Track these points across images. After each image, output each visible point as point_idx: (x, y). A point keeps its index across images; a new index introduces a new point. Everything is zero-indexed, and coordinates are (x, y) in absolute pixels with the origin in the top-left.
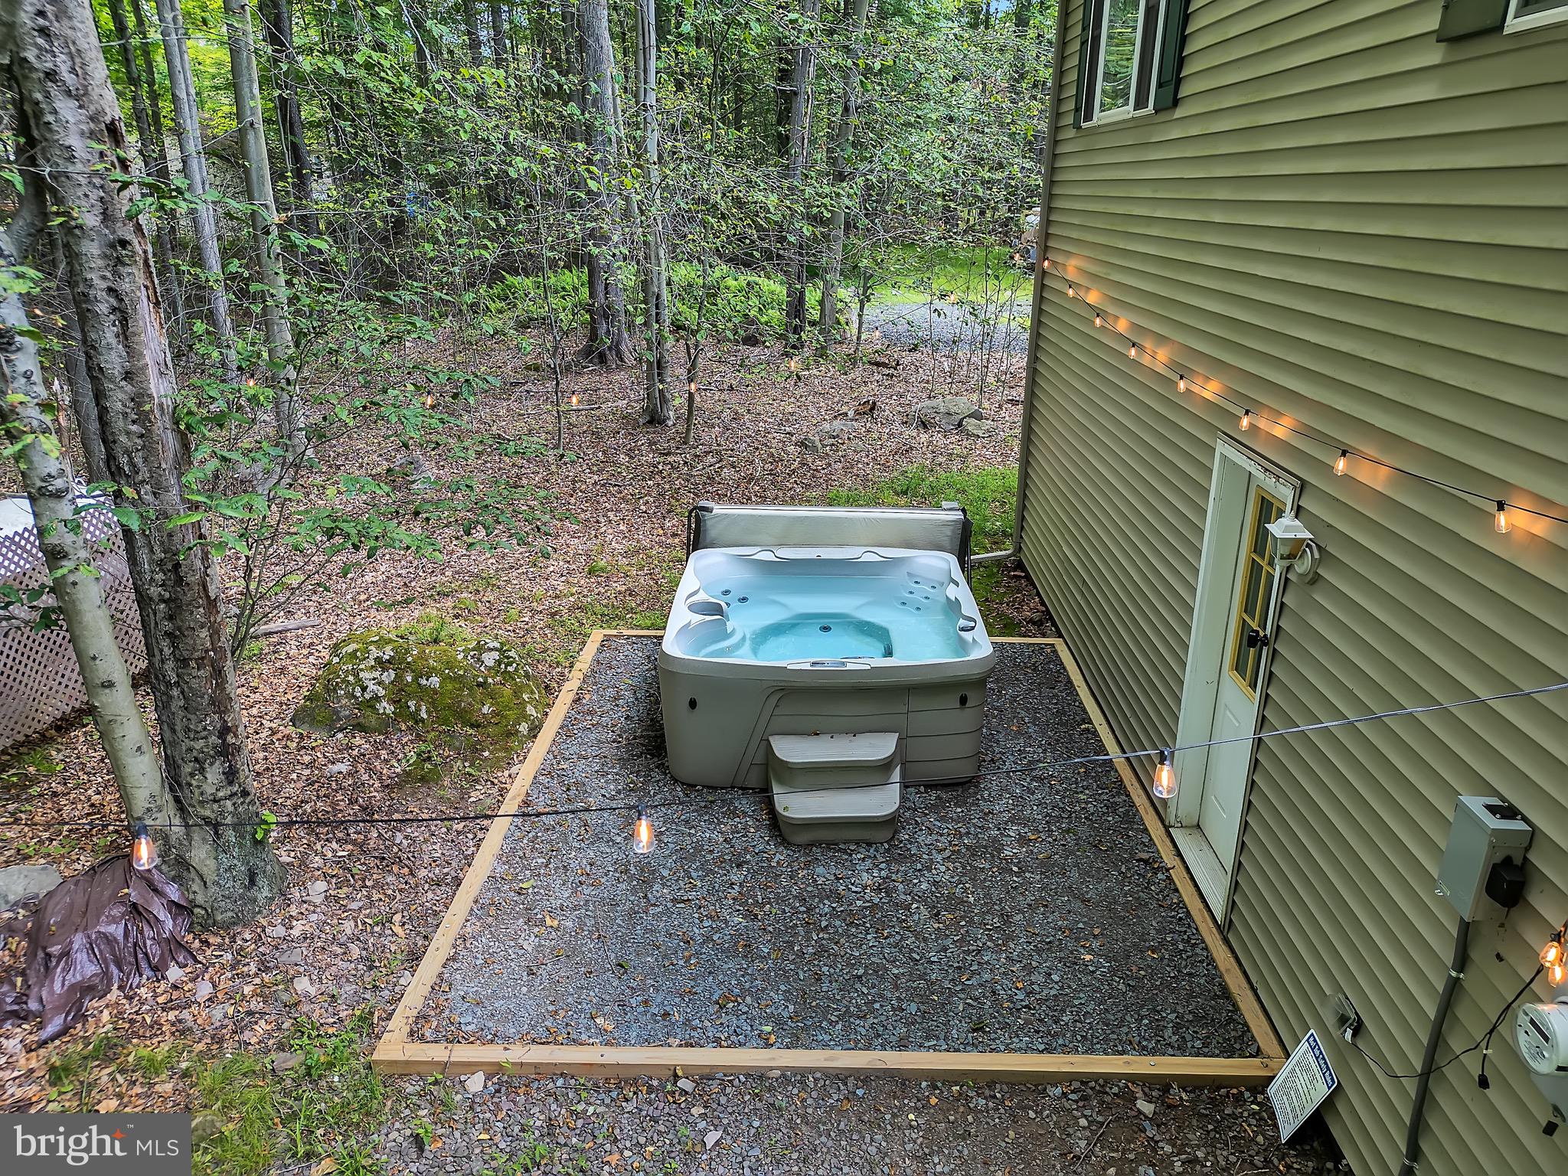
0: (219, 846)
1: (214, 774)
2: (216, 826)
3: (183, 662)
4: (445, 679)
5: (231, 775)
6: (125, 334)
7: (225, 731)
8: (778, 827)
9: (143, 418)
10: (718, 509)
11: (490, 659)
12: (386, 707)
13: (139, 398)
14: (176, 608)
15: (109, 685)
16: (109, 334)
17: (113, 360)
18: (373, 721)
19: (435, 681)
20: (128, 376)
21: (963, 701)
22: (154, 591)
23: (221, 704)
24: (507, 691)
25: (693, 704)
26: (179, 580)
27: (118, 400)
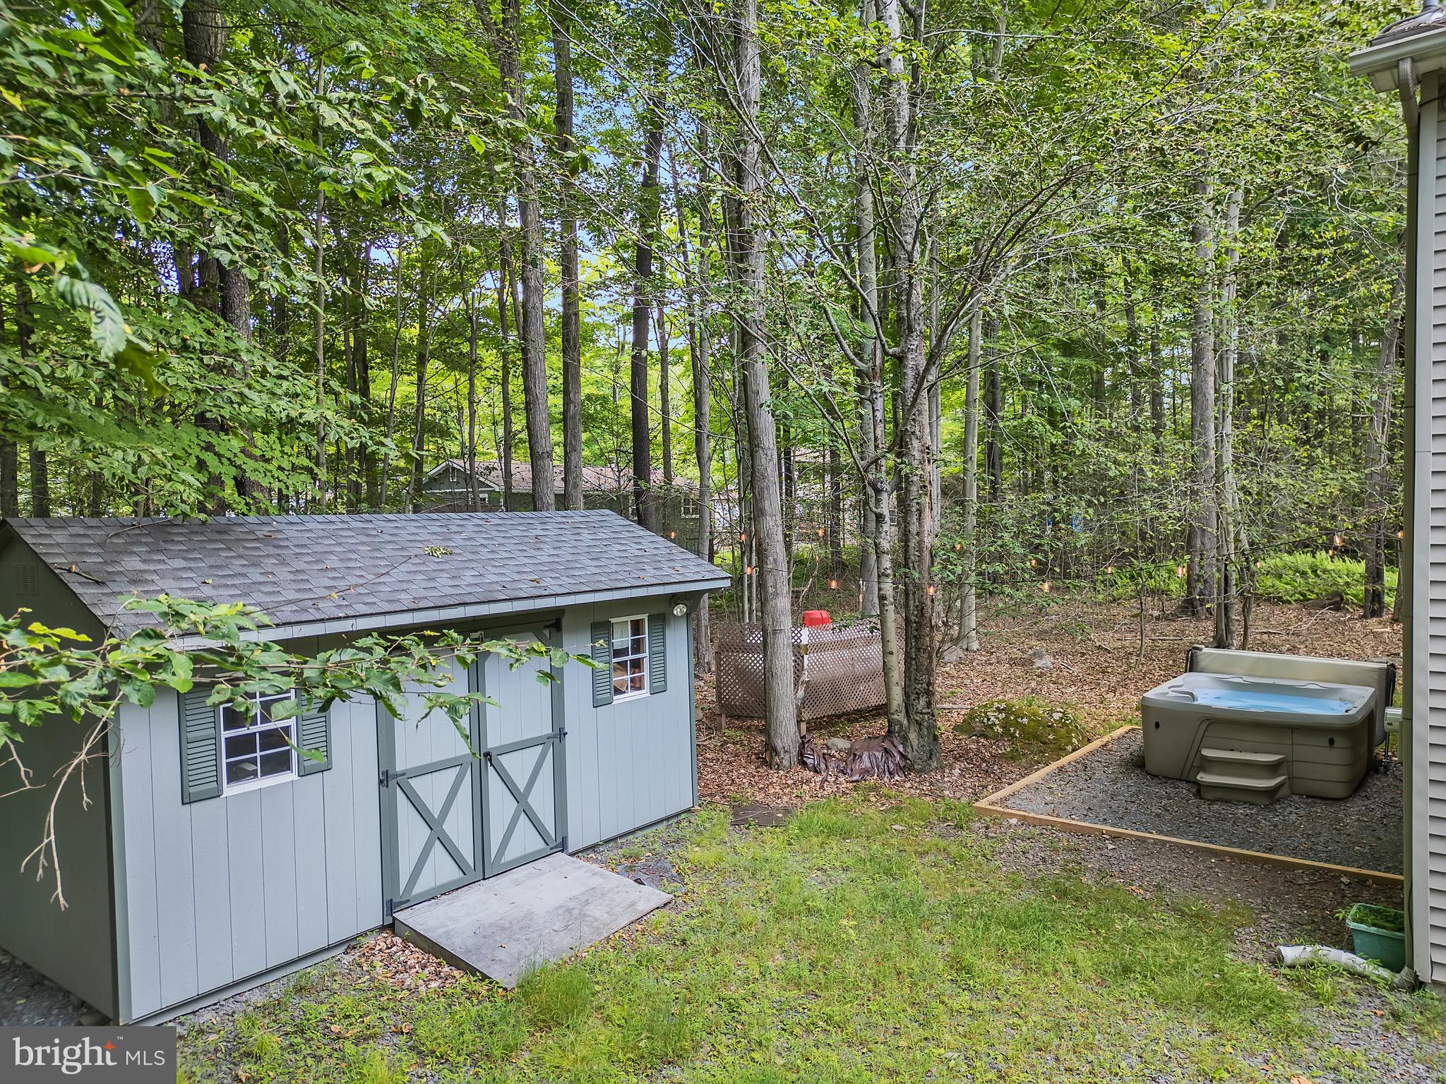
0: (920, 735)
1: (923, 701)
2: (920, 725)
3: (918, 649)
4: (1030, 720)
5: (929, 704)
6: (920, 519)
7: (929, 684)
8: (1200, 790)
9: (920, 550)
10: (1205, 650)
11: (1056, 716)
12: (999, 729)
13: (920, 543)
14: (920, 625)
15: (891, 653)
16: (915, 519)
17: (914, 528)
18: (991, 734)
19: (1025, 721)
20: (918, 534)
21: (1332, 742)
22: (913, 618)
23: (929, 672)
24: (1063, 731)
25: (1157, 725)
26: (922, 615)
27: (913, 543)
